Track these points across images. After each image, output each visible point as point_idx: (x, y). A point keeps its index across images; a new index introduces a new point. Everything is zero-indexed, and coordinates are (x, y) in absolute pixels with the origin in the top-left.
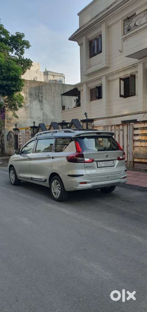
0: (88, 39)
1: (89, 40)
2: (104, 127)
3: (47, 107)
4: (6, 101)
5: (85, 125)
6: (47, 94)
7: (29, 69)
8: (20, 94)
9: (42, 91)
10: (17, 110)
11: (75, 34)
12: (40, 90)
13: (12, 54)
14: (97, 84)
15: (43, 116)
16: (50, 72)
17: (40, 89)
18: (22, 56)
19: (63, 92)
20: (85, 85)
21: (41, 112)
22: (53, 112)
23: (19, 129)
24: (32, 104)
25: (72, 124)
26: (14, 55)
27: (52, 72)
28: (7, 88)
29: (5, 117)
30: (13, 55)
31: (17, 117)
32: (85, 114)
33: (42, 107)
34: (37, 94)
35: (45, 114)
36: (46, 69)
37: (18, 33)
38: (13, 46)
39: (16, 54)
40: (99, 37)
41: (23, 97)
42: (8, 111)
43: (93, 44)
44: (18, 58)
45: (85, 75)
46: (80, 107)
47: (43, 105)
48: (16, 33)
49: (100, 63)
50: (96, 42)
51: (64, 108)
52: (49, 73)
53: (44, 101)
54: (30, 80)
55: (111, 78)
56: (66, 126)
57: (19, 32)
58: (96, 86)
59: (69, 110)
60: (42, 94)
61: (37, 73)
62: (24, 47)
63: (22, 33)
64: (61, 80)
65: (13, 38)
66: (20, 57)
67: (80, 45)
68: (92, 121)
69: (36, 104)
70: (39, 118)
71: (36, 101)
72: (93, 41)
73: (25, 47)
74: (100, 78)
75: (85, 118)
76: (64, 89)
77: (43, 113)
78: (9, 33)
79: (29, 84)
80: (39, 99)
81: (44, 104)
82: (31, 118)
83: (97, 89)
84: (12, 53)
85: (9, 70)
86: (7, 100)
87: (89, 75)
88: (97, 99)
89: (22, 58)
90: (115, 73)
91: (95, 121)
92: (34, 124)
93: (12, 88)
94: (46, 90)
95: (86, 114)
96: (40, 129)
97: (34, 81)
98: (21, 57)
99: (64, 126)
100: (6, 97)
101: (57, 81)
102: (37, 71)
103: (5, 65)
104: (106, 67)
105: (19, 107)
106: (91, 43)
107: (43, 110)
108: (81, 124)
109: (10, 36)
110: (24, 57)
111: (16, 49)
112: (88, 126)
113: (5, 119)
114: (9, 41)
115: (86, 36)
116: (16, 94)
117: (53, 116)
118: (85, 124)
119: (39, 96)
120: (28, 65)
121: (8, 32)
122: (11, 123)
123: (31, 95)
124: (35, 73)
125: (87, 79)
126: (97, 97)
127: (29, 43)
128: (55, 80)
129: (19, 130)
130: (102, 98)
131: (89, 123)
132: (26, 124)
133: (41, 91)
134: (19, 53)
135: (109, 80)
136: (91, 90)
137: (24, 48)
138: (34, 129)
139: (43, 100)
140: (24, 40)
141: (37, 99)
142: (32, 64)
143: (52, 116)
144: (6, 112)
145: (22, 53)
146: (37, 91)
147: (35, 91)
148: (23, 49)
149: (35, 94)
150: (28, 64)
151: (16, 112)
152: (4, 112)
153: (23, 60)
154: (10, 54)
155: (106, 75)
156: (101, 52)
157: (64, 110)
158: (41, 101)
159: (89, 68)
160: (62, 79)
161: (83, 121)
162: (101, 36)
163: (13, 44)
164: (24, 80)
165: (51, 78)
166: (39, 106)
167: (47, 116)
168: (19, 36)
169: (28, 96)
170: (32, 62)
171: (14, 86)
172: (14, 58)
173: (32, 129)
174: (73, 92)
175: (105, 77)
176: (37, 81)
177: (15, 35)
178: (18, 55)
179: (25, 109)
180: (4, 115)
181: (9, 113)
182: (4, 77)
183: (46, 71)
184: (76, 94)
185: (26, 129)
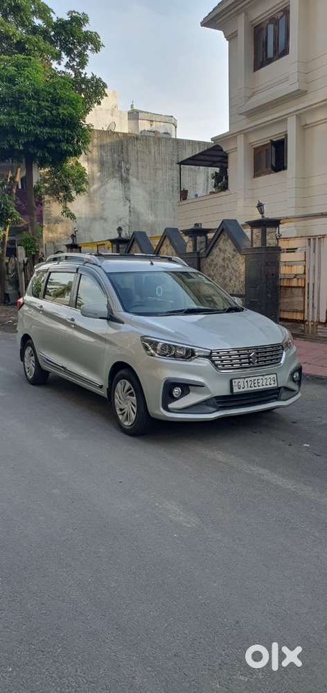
0: (251, 22)
1: (253, 25)
2: (310, 239)
3: (139, 194)
4: (44, 178)
5: (260, 234)
6: (140, 163)
7: (99, 103)
8: (77, 164)
9: (127, 155)
10: (71, 199)
11: (219, 10)
12: (122, 153)
13: (60, 66)
14: (273, 134)
15: (130, 216)
16: (141, 112)
17: (124, 151)
18: (84, 71)
19: (176, 158)
20: (242, 138)
21: (125, 205)
22: (152, 207)
23: (80, 246)
24: (104, 187)
25: (221, 233)
26: (64, 69)
27: (148, 113)
28: (53, 146)
29: (42, 217)
30: (61, 68)
31: (72, 217)
32: (257, 207)
33: (128, 193)
34: (117, 163)
35: (134, 208)
36: (132, 106)
37: (74, 14)
38: (61, 47)
39: (67, 66)
40: (281, 14)
41: (85, 170)
42: (49, 202)
43: (265, 32)
44: (73, 76)
45: (240, 114)
46: (227, 192)
47: (129, 189)
48: (70, 13)
49: (281, 82)
50: (271, 27)
51: (184, 195)
52: (141, 115)
53: (133, 180)
54: (100, 130)
55: (309, 120)
56: (204, 237)
57: (76, 11)
58: (271, 141)
59: (197, 200)
60: (127, 162)
61: (112, 115)
62: (87, 47)
63: (83, 14)
64: (169, 132)
65: (61, 26)
66: (78, 74)
67: (230, 37)
68: (276, 223)
69: (114, 188)
70: (121, 219)
71: (115, 179)
72: (263, 26)
73: (89, 48)
74: (283, 120)
75: (258, 217)
76: (178, 152)
77: (130, 207)
78: (51, 13)
79: (98, 139)
80: (122, 175)
81: (132, 188)
82: (102, 221)
83: (273, 149)
84: (59, 64)
85: (56, 101)
86: (47, 177)
87: (252, 113)
88: (272, 173)
89: (83, 76)
90: (316, 109)
91: (283, 223)
92: (120, 234)
93: (64, 146)
94: (137, 153)
95: (260, 206)
96: (135, 245)
97: (109, 133)
98: (80, 73)
99: (198, 238)
100: (47, 170)
101: (159, 133)
102: (112, 111)
103: (47, 89)
104: (299, 90)
105: (77, 192)
106: (258, 32)
107: (130, 201)
108: (248, 232)
109: (55, 20)
110: (86, 74)
111: (68, 54)
112: (268, 237)
113: (44, 221)
114: (53, 33)
115: (246, 14)
116: (71, 162)
117: (153, 215)
118: (257, 232)
119: (120, 167)
120: (95, 93)
121: (50, 9)
122: (56, 233)
123: (102, 164)
124: (110, 116)
125: (245, 124)
126: (272, 165)
127: (99, 37)
128: (154, 132)
129: (80, 248)
130: (284, 168)
131: (268, 230)
132: (92, 235)
133: (125, 154)
134: (75, 63)
135: (306, 125)
136: (255, 149)
137: (88, 52)
138: (121, 246)
139: (130, 177)
140: (87, 31)
141: (118, 176)
142: (106, 90)
143: (151, 215)
144: (46, 205)
145: (82, 64)
146: (115, 156)
147: (112, 156)
148: (85, 53)
149: (113, 162)
150: (96, 90)
151: (69, 205)
152: (42, 204)
153: (84, 81)
154: (53, 67)
155: (297, 113)
156: (286, 52)
157: (185, 199)
158: (125, 181)
159: (252, 96)
160: (171, 129)
161: (254, 224)
162: (286, 12)
163: (60, 40)
164: (89, 127)
165: (144, 126)
166: (121, 192)
167: (138, 215)
168: (77, 21)
169: (96, 168)
170: (105, 86)
171: (68, 142)
172: (63, 75)
173: (115, 246)
174: (208, 155)
175: (295, 117)
176: (117, 133)
177: (67, 18)
178: (72, 67)
179: (87, 198)
180: (41, 211)
181: (54, 208)
182: (44, 118)
183: (133, 110)
184: (215, 162)
185: (98, 246)
